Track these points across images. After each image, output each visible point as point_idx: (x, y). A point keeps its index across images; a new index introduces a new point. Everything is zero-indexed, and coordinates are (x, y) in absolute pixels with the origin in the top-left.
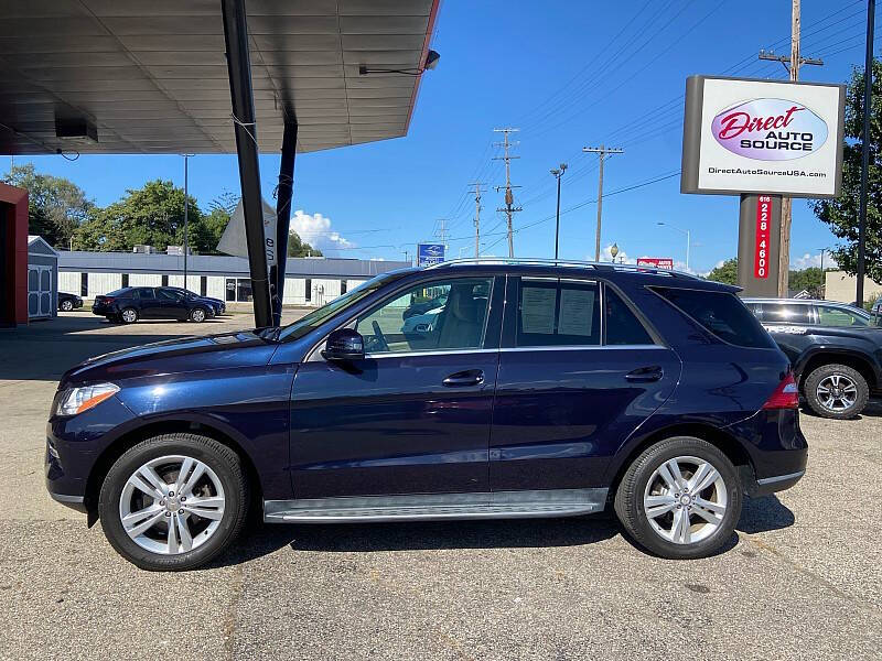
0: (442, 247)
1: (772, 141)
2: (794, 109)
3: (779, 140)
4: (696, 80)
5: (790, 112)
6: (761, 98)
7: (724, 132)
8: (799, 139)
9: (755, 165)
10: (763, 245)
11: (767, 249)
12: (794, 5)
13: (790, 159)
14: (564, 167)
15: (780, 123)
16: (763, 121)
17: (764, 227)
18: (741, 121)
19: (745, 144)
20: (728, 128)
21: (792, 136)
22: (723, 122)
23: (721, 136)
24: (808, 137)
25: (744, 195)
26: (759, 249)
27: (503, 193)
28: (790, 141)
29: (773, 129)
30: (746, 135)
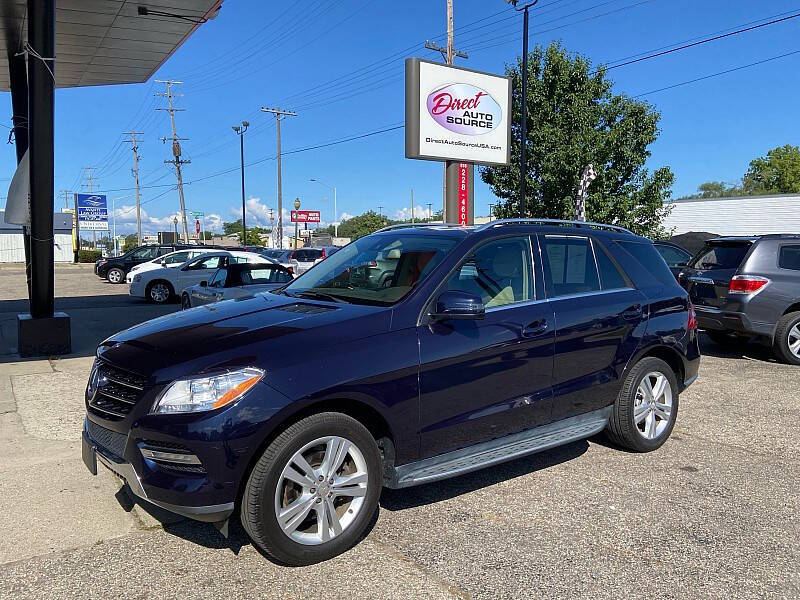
0: (104, 198)
1: (467, 118)
2: (480, 94)
3: (472, 119)
4: (414, 61)
5: (478, 96)
6: (460, 82)
7: (435, 109)
8: (484, 120)
9: (456, 137)
10: (463, 202)
11: (466, 205)
12: (448, 5)
13: (479, 134)
14: (247, 125)
15: (472, 104)
16: (461, 102)
17: (463, 187)
18: (446, 100)
19: (450, 120)
20: (438, 105)
21: (479, 116)
22: (435, 99)
23: (434, 111)
24: (489, 117)
25: (449, 162)
26: (461, 205)
27: (170, 145)
28: (479, 119)
29: (467, 109)
30: (450, 112)
